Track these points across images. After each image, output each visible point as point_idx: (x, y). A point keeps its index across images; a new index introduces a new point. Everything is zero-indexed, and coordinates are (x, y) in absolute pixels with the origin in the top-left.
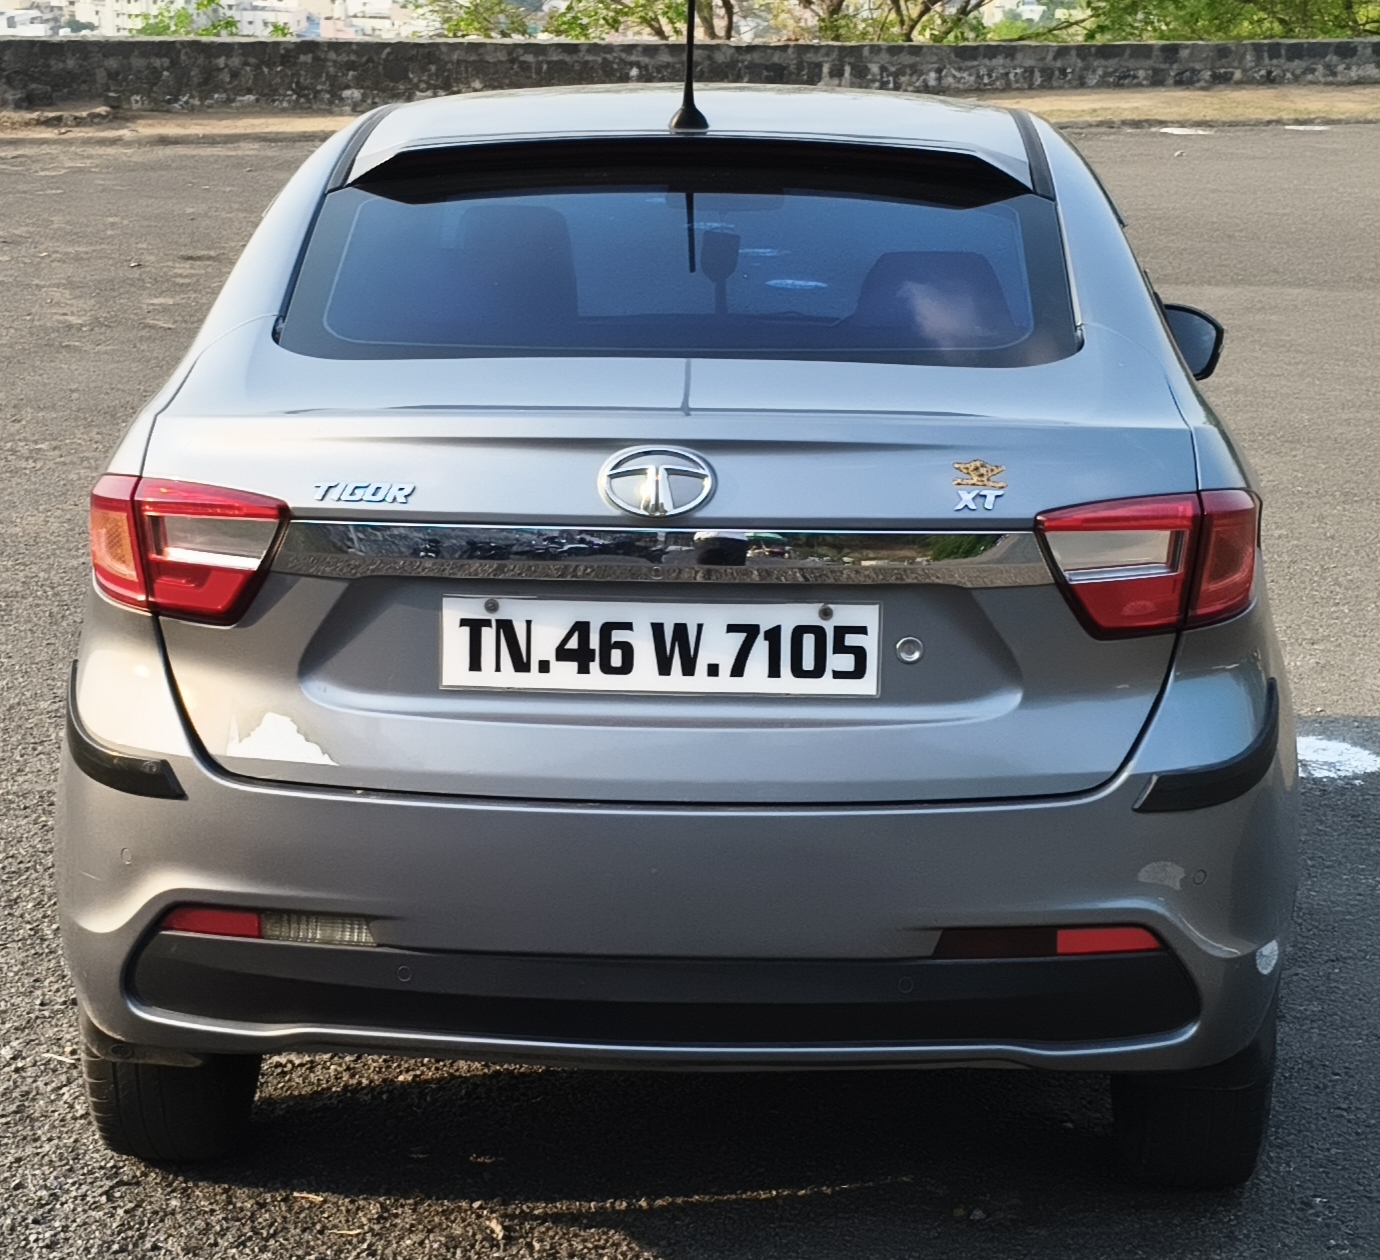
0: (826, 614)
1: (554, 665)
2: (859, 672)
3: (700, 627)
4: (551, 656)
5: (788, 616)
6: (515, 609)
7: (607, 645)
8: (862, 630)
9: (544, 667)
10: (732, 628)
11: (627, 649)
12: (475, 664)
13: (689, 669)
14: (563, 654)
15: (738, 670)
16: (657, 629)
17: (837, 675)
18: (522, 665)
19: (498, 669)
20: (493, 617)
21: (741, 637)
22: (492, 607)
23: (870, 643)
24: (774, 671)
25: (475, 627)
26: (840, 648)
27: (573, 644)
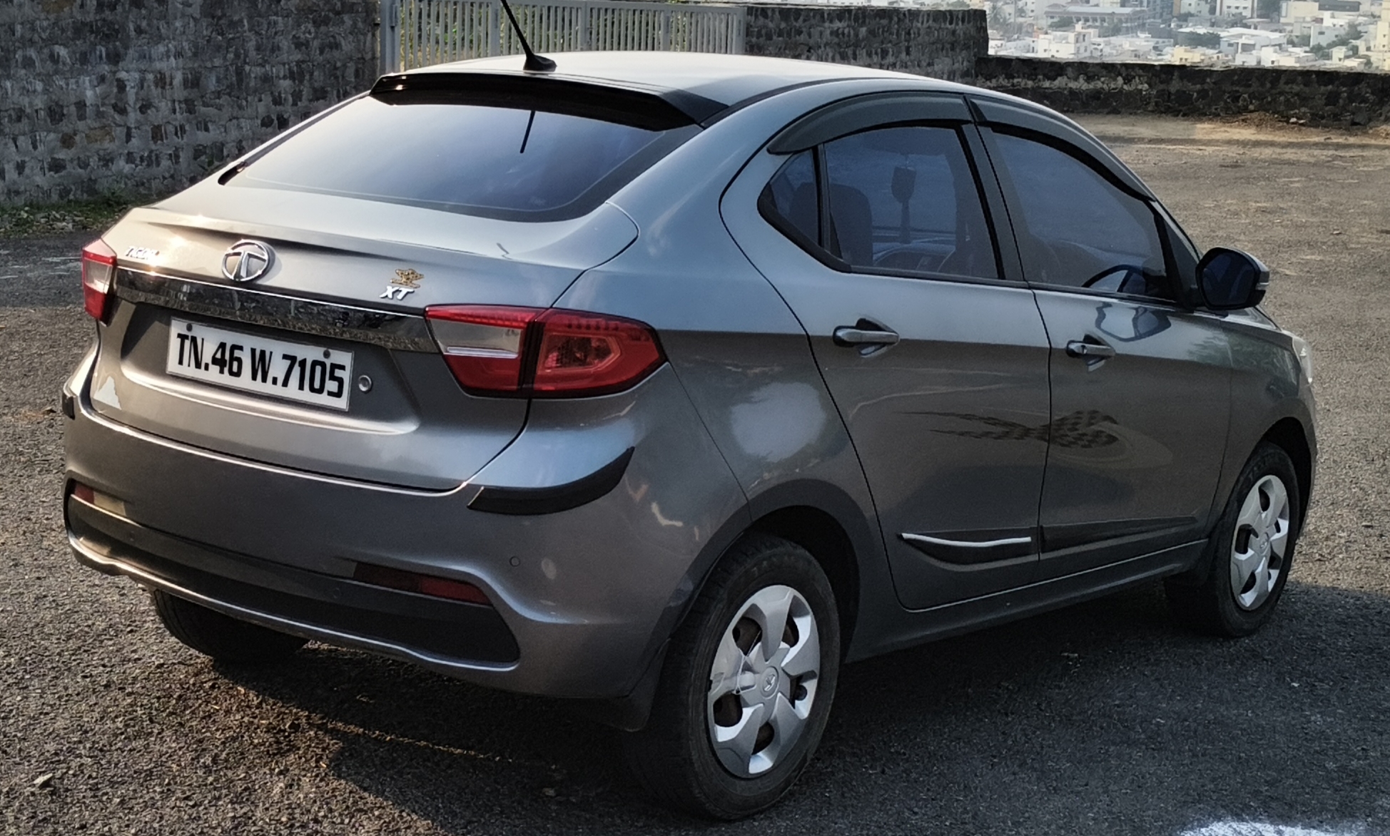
0: (327, 355)
1: (211, 366)
2: (338, 394)
3: (271, 353)
4: (209, 361)
5: (311, 353)
6: (199, 331)
7: (232, 358)
8: (342, 368)
9: (207, 368)
10: (285, 357)
11: (239, 361)
12: (181, 362)
13: (264, 380)
14: (215, 361)
15: (285, 384)
16: (253, 351)
17: (330, 394)
18: (198, 365)
19: (189, 366)
20: (190, 334)
21: (288, 362)
22: (189, 328)
23: (346, 375)
24: (301, 387)
25: (182, 337)
26: (333, 378)
27: (219, 356)
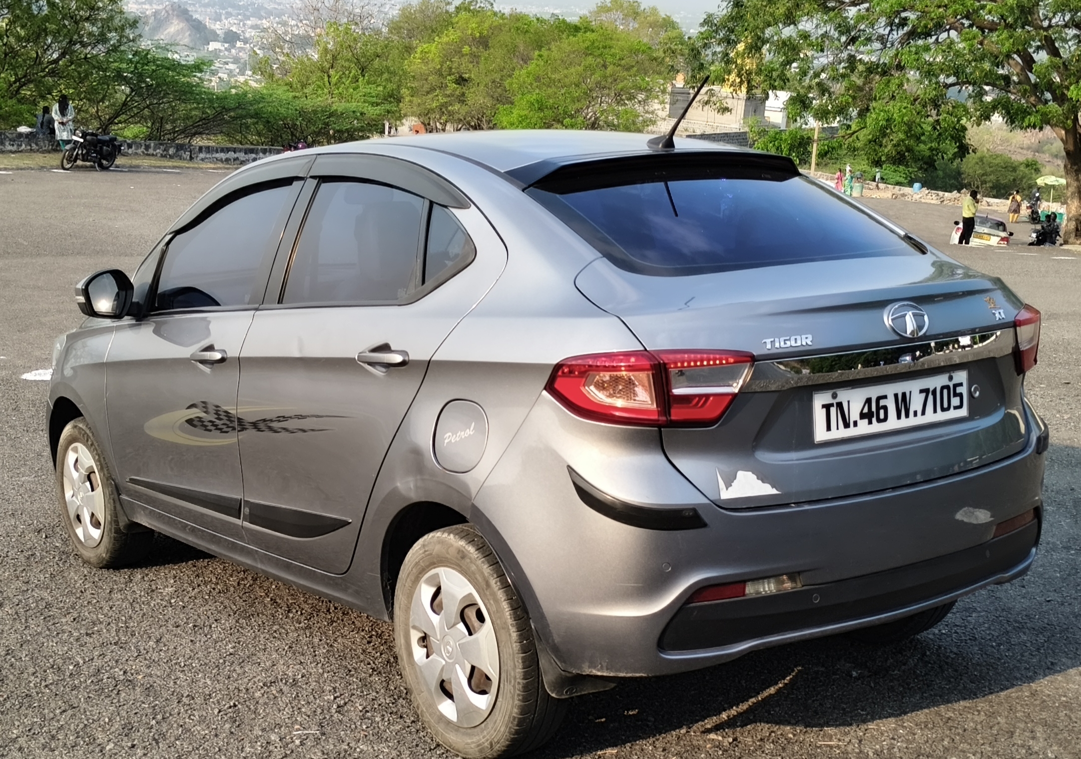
0: (951, 378)
1: (860, 422)
2: (961, 406)
3: (910, 392)
4: (858, 418)
5: (937, 382)
6: (844, 396)
7: (878, 408)
8: (961, 384)
9: (855, 424)
10: (921, 391)
11: (885, 408)
12: (829, 428)
13: (907, 416)
14: (863, 416)
15: (923, 413)
16: (896, 396)
17: (956, 408)
18: (847, 425)
19: (838, 429)
20: (834, 402)
21: (924, 395)
22: (834, 396)
23: (963, 390)
24: (935, 411)
25: (827, 407)
26: (955, 395)
27: (866, 410)
